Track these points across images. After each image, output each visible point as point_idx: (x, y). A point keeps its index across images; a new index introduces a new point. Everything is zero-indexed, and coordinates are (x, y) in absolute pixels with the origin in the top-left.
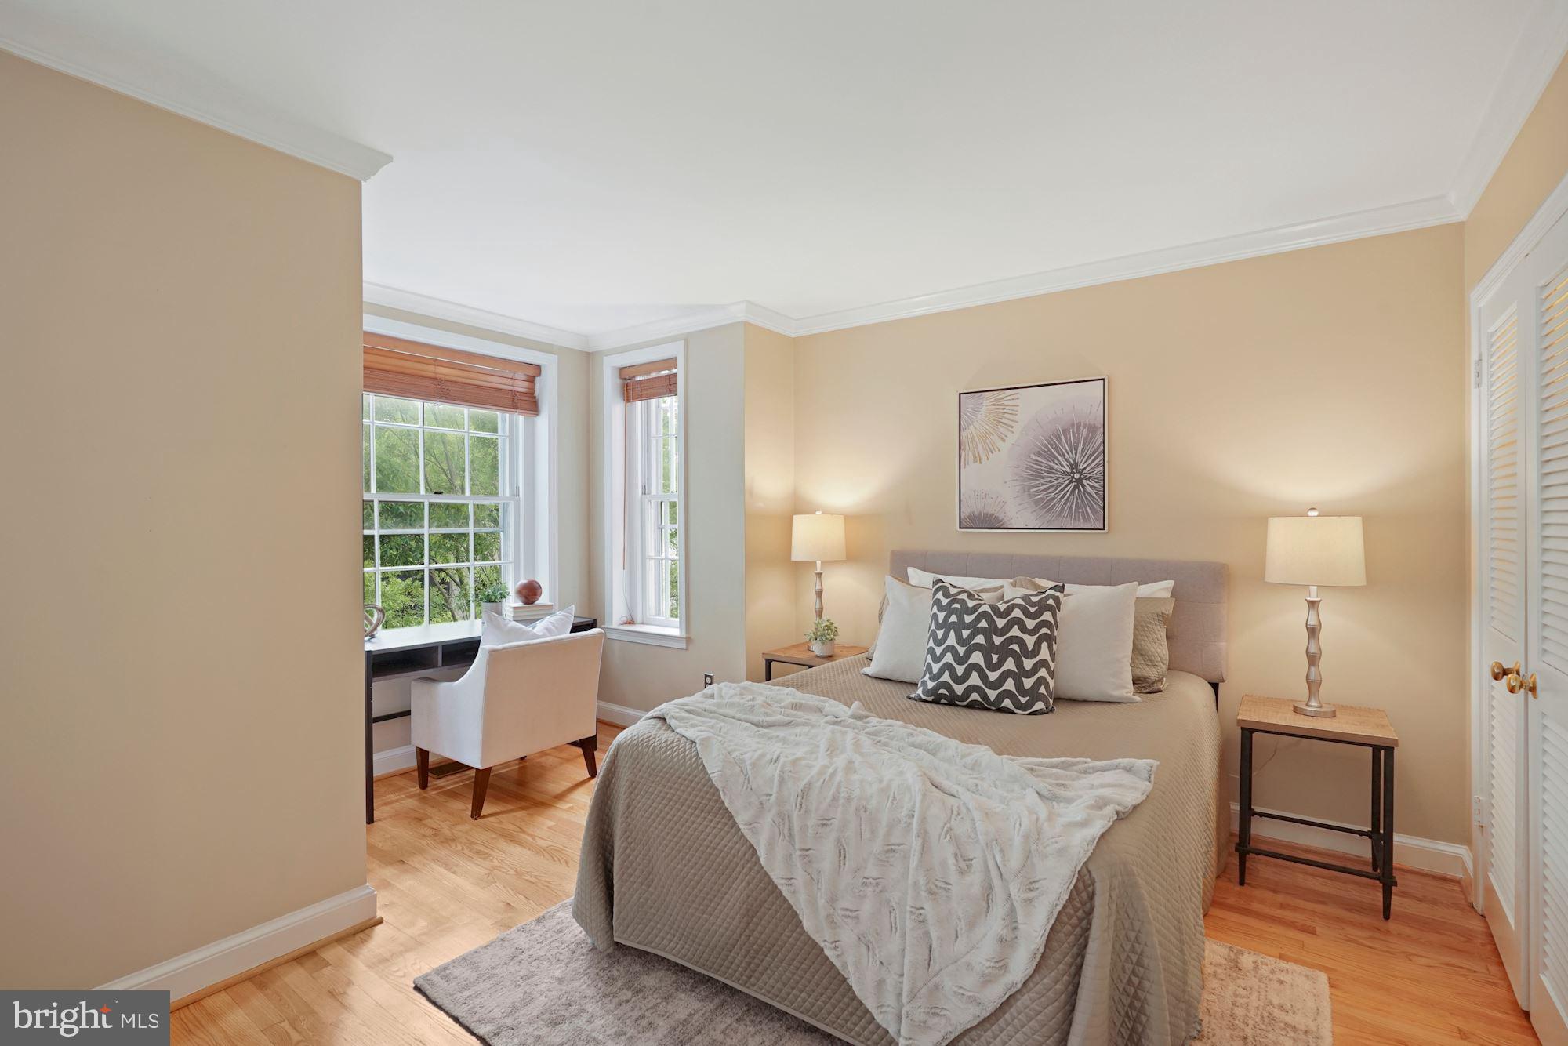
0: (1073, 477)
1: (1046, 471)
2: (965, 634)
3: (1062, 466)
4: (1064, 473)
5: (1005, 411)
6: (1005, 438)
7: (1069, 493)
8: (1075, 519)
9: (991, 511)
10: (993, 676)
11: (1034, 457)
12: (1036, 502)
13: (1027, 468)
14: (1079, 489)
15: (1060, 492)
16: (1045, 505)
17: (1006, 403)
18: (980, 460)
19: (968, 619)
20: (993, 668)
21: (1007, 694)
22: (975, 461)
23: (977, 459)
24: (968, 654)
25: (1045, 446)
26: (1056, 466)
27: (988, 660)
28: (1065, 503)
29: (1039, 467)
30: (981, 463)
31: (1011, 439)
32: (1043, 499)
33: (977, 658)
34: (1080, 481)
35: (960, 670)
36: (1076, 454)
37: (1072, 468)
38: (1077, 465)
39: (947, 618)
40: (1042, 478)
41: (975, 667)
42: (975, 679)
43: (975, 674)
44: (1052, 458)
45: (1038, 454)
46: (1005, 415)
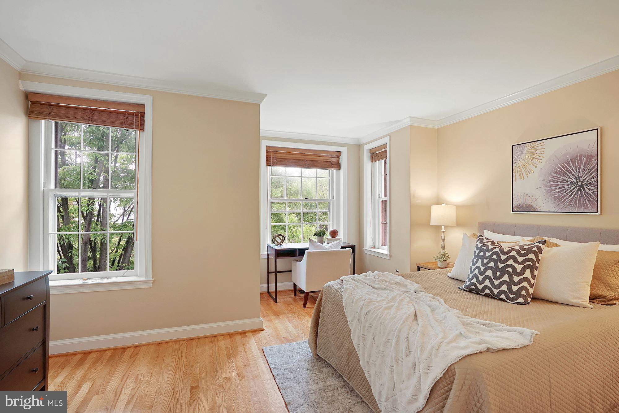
0: (577, 184)
1: (560, 182)
2: (485, 261)
3: (571, 178)
4: (572, 182)
5: (537, 152)
6: (537, 166)
7: (575, 193)
8: (578, 207)
9: (528, 202)
10: (496, 282)
11: (553, 175)
12: (555, 198)
13: (549, 181)
14: (581, 191)
15: (569, 192)
16: (561, 200)
17: (537, 148)
18: (523, 177)
19: (488, 254)
20: (497, 279)
21: (503, 292)
22: (520, 178)
23: (522, 177)
24: (485, 271)
25: (560, 168)
26: (566, 179)
27: (495, 275)
28: (572, 198)
29: (556, 180)
30: (524, 179)
31: (541, 166)
32: (558, 197)
33: (489, 273)
34: (582, 186)
35: (481, 278)
36: (579, 172)
37: (576, 179)
38: (579, 178)
39: (479, 253)
40: (558, 185)
41: (488, 277)
42: (487, 283)
43: (487, 281)
44: (565, 174)
45: (556, 173)
46: (537, 154)
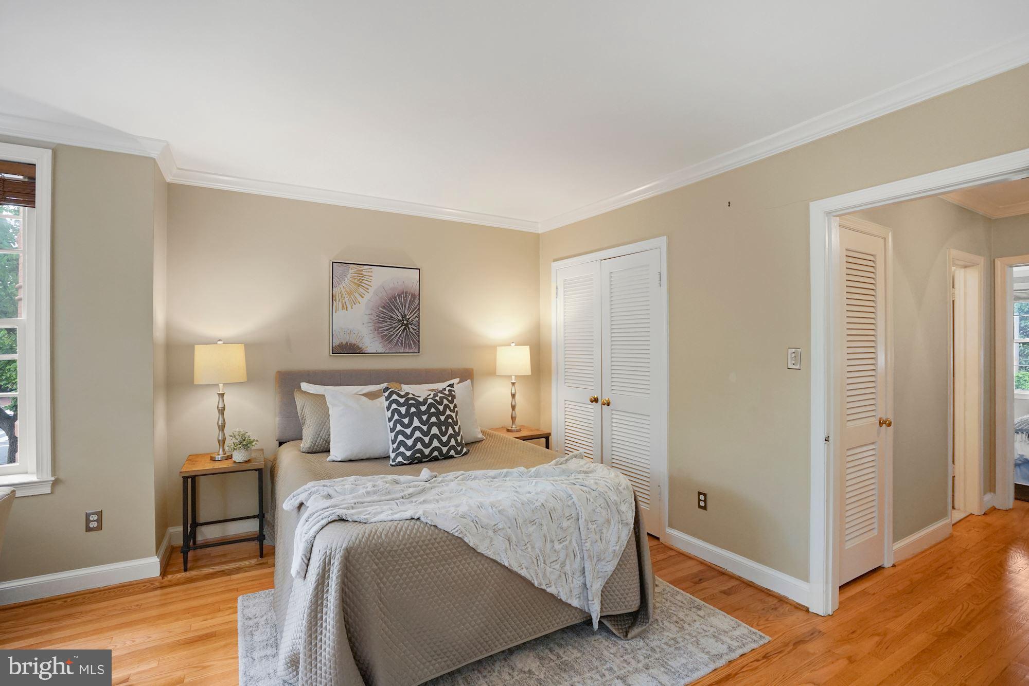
0: (403, 323)
1: (388, 318)
2: (424, 418)
3: (397, 316)
4: (399, 320)
5: (363, 278)
6: (363, 295)
7: (401, 332)
8: (404, 347)
9: (353, 342)
10: (445, 439)
11: (381, 309)
12: (383, 337)
13: (377, 316)
14: (407, 330)
15: (397, 330)
16: (387, 339)
17: (364, 273)
18: (347, 308)
20: (444, 434)
21: (453, 447)
22: (343, 308)
23: (344, 307)
24: (429, 429)
25: (388, 303)
26: (394, 316)
27: (440, 430)
28: (399, 338)
29: (384, 316)
30: (347, 310)
31: (368, 296)
32: (386, 335)
33: (435, 430)
34: (407, 325)
35: (427, 440)
36: (405, 309)
37: (403, 318)
38: (405, 316)
39: (408, 410)
40: (386, 322)
41: (435, 436)
42: (436, 443)
43: (435, 440)
44: (392, 310)
45: (384, 307)
46: (364, 281)
